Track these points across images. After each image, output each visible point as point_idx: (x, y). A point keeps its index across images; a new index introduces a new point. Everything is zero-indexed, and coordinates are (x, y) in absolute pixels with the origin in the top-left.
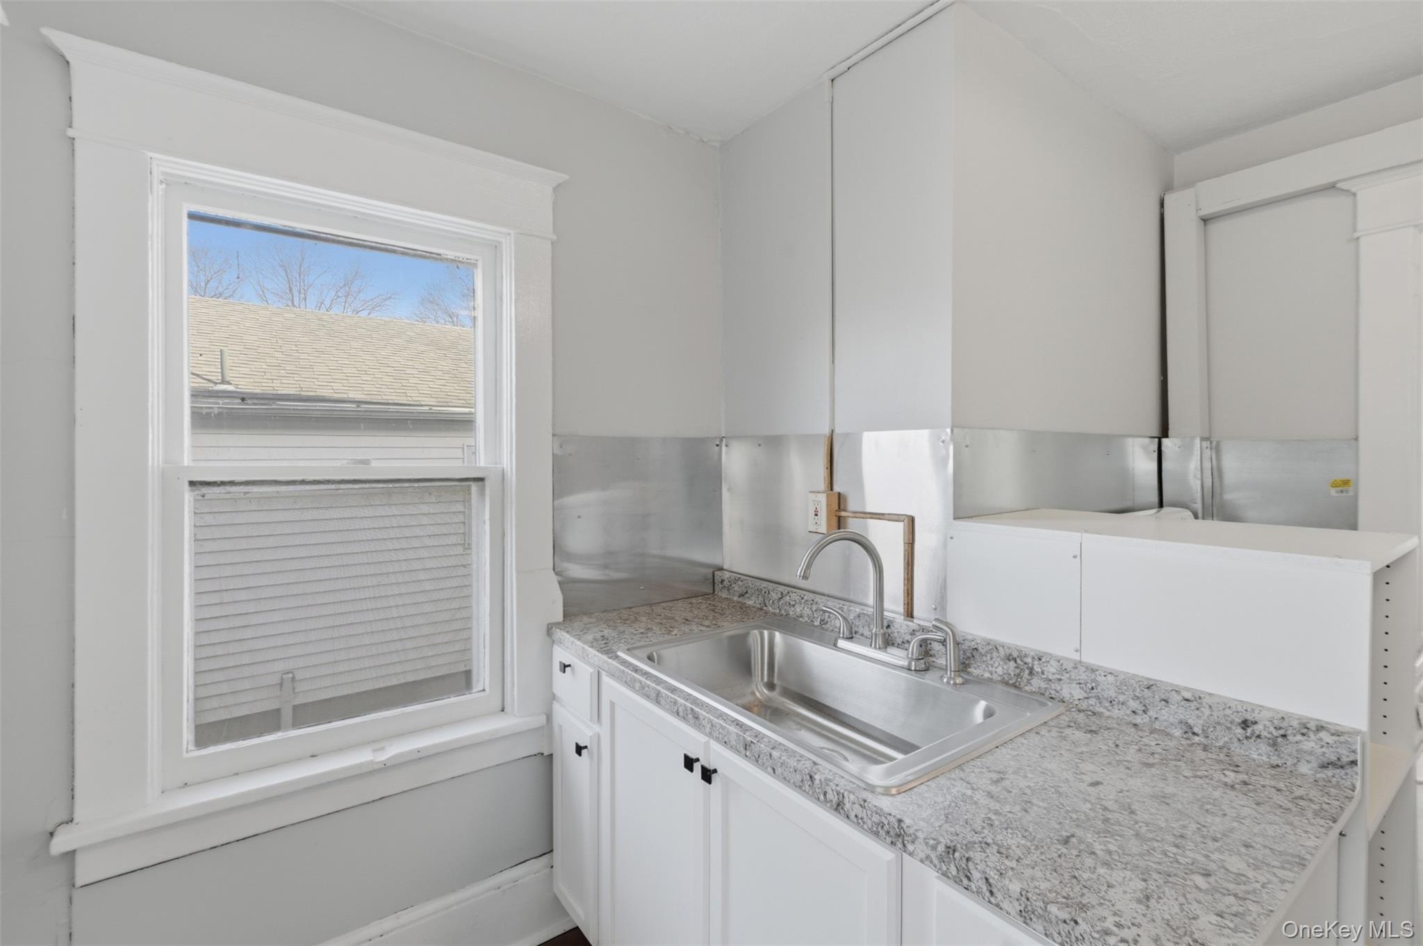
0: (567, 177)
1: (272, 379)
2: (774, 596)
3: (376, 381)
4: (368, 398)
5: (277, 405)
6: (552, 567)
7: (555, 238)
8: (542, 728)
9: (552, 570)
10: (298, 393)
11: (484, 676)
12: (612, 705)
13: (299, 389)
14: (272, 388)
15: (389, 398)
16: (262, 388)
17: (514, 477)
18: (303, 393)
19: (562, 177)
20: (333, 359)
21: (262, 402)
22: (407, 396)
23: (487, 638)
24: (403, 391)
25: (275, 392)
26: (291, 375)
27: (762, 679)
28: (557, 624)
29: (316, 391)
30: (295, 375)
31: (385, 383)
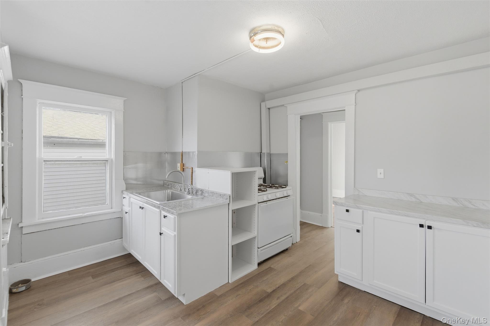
0: (127, 99)
1: (49, 131)
2: (173, 185)
3: (84, 132)
4: (82, 138)
5: (51, 139)
6: (123, 178)
7: (124, 111)
8: (120, 211)
9: (123, 180)
10: (58, 136)
11: (108, 202)
12: (132, 202)
13: (59, 135)
14: (49, 134)
15: (89, 137)
16: (46, 134)
17: (114, 160)
18: (60, 136)
19: (125, 99)
20: (69, 124)
21: (46, 138)
22: (95, 137)
23: (108, 193)
24: (94, 135)
25: (51, 135)
26: (56, 130)
27: (166, 200)
28: (124, 190)
29: (64, 135)
30: (57, 130)
31: (88, 133)
